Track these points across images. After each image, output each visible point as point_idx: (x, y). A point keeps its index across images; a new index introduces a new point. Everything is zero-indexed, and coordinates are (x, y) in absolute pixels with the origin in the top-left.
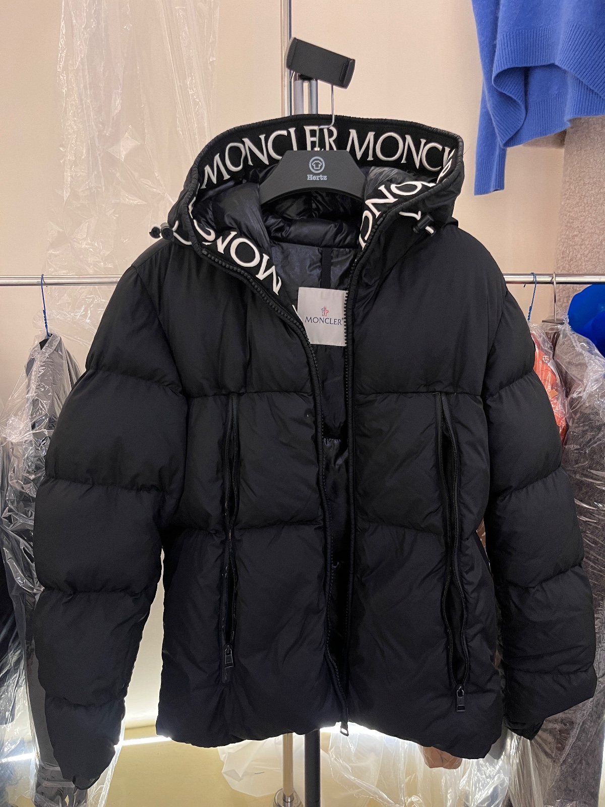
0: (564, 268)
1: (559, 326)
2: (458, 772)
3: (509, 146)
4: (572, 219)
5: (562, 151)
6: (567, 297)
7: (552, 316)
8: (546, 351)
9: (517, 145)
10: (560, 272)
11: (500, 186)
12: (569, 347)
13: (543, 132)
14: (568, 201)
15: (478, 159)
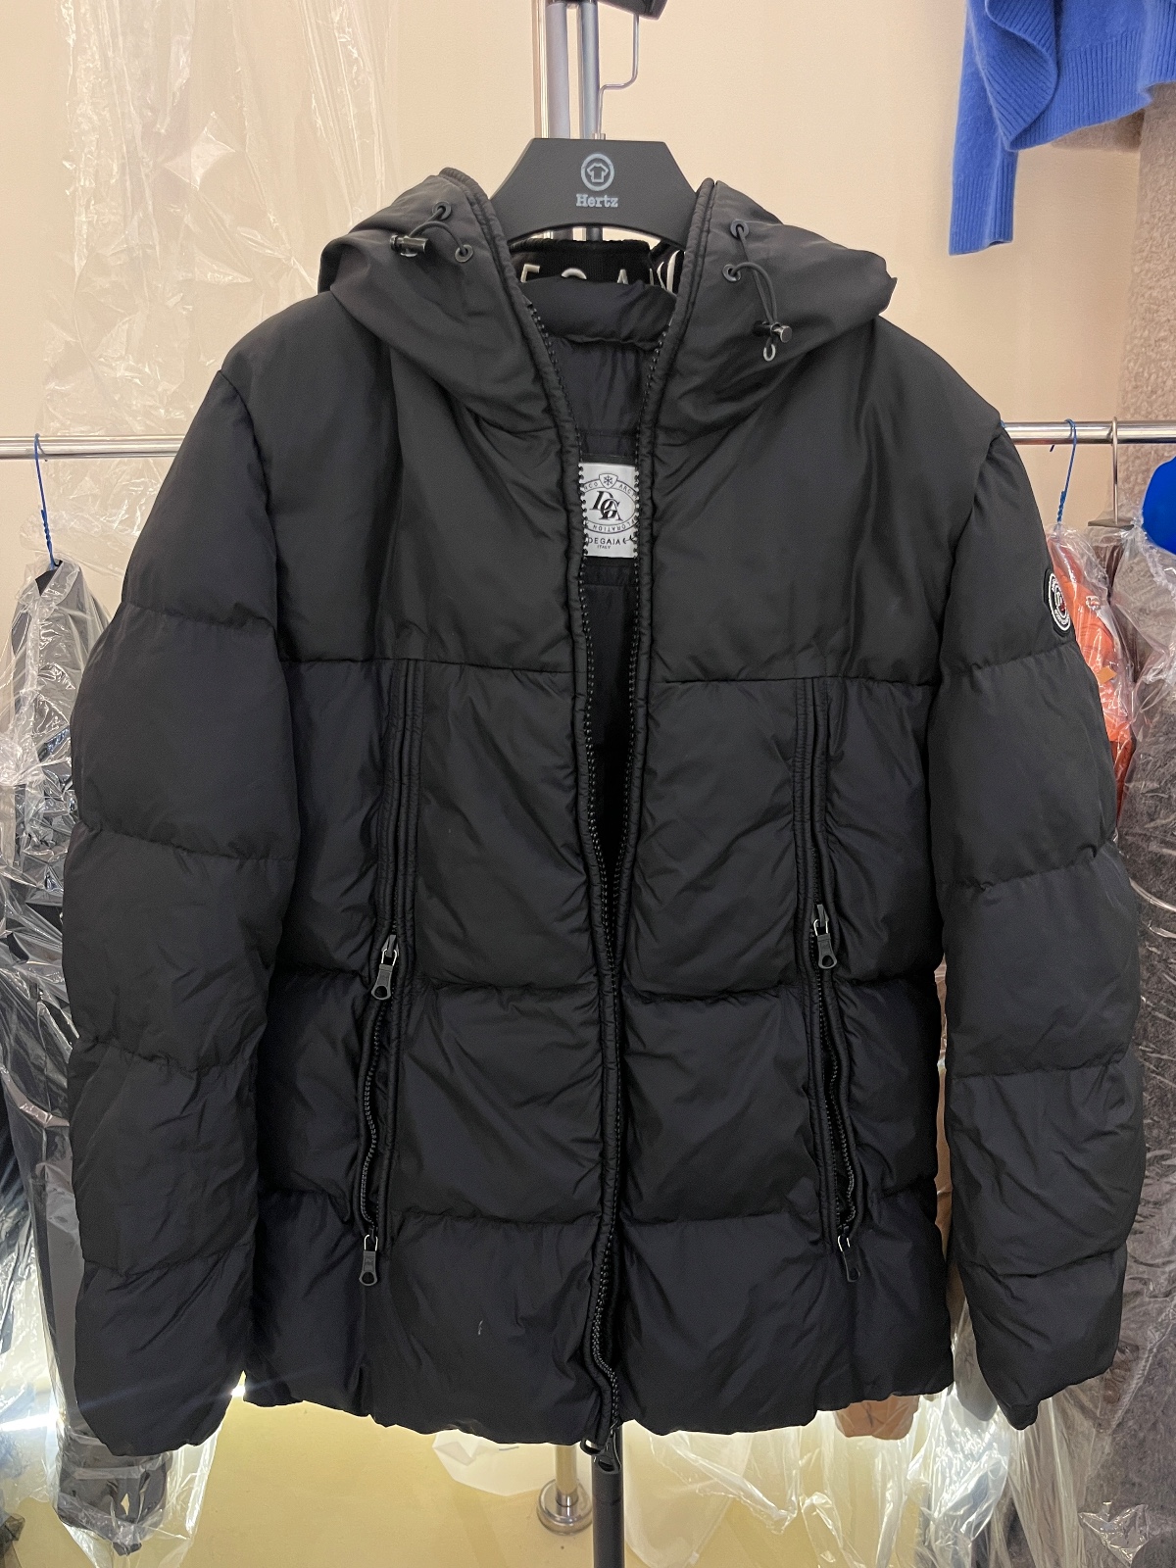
0: (1137, 411)
1: (1123, 533)
2: (904, 1445)
3: (1025, 145)
4: (1155, 304)
5: (1135, 157)
6: (1143, 472)
7: (1108, 513)
8: (1095, 586)
9: (1039, 144)
10: (1128, 417)
11: (1004, 234)
12: (1144, 576)
13: (1095, 114)
14: (1147, 265)
15: (957, 176)
